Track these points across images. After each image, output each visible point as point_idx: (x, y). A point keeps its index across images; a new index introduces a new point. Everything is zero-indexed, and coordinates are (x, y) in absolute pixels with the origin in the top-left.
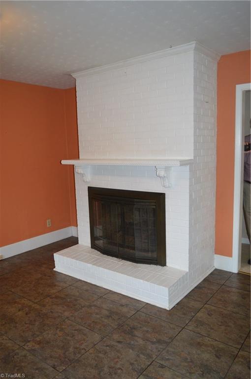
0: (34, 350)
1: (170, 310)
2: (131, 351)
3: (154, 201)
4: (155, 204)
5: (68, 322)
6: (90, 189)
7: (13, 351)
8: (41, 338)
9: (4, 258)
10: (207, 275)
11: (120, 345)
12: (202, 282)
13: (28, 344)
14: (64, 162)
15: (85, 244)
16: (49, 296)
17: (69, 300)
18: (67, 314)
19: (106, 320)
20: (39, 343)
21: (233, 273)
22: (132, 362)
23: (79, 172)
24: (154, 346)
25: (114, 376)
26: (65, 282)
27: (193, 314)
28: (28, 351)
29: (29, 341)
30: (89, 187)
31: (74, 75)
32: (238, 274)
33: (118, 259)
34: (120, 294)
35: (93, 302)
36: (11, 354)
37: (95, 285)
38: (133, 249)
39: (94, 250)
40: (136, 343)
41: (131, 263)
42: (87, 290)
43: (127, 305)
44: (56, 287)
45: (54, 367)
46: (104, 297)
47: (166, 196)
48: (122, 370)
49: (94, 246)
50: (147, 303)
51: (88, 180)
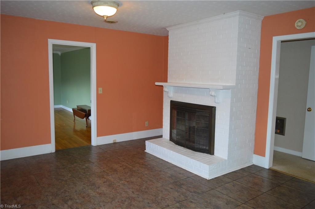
0: (125, 184)
1: (209, 180)
2: (176, 193)
3: (209, 111)
4: (209, 113)
5: (146, 176)
6: (172, 102)
7: (114, 182)
8: (129, 180)
9: (117, 142)
10: (245, 167)
11: (171, 190)
12: (239, 170)
13: (122, 181)
14: (157, 84)
15: (167, 138)
16: (138, 163)
17: (149, 167)
18: (146, 172)
19: (168, 179)
20: (128, 182)
21: (265, 168)
22: (175, 197)
23: (165, 91)
24: (191, 193)
25: (163, 200)
26: (150, 158)
27: (223, 184)
28: (121, 184)
29: (122, 180)
30: (171, 101)
31: (168, 29)
32: (269, 169)
33: (184, 148)
34: (181, 168)
35: (163, 169)
36: (112, 184)
37: (167, 162)
38: (194, 142)
39: (171, 142)
40: (181, 191)
41: (192, 151)
42: (161, 164)
43: (183, 174)
44: (144, 160)
45: (133, 192)
46: (171, 168)
47: (216, 109)
48: (168, 199)
49: (171, 139)
50: (196, 175)
51: (171, 96)
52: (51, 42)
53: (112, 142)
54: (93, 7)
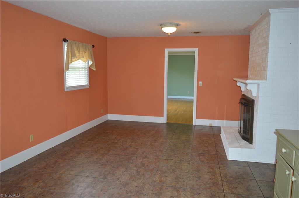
9: (213, 125)
23: (238, 85)
47: (255, 102)
52: (167, 51)
53: (209, 125)
54: (161, 28)
